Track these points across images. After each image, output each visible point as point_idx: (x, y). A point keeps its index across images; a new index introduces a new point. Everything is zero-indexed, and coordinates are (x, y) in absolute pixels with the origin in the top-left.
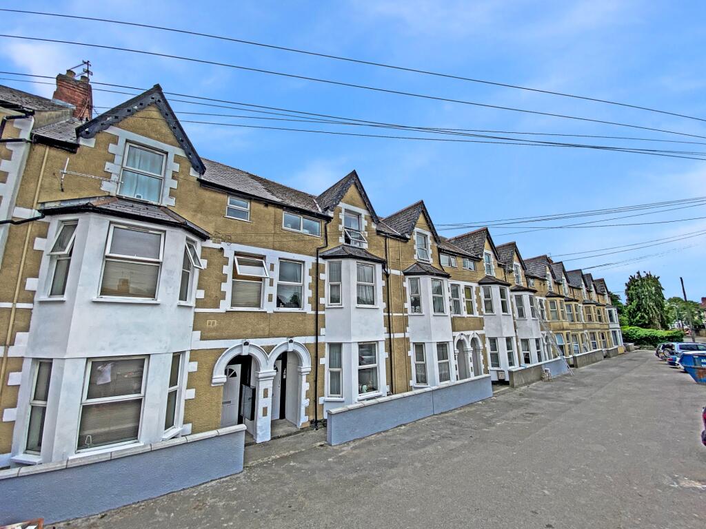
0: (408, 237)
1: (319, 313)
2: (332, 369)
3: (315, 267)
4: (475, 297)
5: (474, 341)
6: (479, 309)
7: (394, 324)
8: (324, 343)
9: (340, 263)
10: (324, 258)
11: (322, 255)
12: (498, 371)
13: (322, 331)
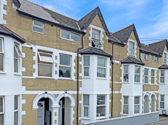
0: (125, 43)
1: (79, 80)
2: (85, 106)
3: (77, 58)
4: (156, 75)
5: (153, 96)
6: (157, 81)
7: (114, 87)
8: (81, 94)
9: (89, 57)
10: (82, 54)
11: (80, 52)
12: (163, 110)
13: (80, 89)
